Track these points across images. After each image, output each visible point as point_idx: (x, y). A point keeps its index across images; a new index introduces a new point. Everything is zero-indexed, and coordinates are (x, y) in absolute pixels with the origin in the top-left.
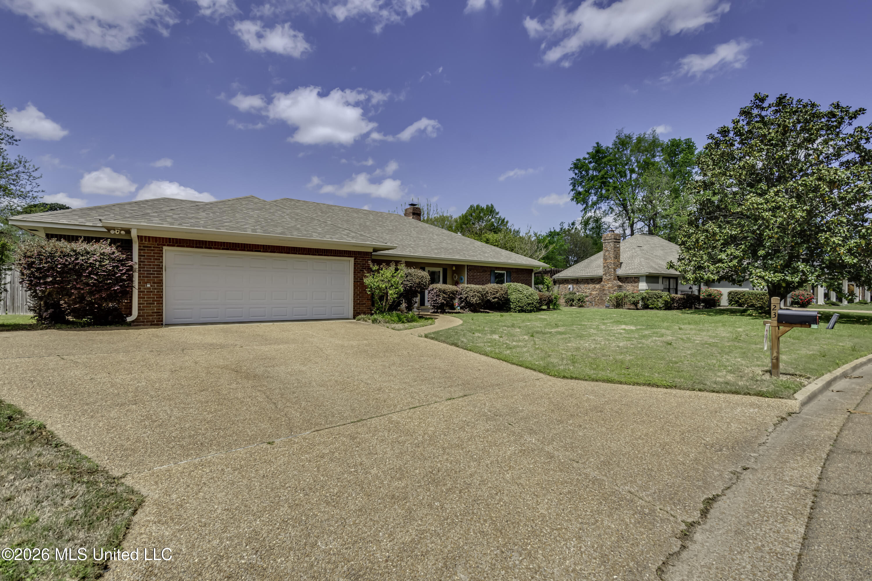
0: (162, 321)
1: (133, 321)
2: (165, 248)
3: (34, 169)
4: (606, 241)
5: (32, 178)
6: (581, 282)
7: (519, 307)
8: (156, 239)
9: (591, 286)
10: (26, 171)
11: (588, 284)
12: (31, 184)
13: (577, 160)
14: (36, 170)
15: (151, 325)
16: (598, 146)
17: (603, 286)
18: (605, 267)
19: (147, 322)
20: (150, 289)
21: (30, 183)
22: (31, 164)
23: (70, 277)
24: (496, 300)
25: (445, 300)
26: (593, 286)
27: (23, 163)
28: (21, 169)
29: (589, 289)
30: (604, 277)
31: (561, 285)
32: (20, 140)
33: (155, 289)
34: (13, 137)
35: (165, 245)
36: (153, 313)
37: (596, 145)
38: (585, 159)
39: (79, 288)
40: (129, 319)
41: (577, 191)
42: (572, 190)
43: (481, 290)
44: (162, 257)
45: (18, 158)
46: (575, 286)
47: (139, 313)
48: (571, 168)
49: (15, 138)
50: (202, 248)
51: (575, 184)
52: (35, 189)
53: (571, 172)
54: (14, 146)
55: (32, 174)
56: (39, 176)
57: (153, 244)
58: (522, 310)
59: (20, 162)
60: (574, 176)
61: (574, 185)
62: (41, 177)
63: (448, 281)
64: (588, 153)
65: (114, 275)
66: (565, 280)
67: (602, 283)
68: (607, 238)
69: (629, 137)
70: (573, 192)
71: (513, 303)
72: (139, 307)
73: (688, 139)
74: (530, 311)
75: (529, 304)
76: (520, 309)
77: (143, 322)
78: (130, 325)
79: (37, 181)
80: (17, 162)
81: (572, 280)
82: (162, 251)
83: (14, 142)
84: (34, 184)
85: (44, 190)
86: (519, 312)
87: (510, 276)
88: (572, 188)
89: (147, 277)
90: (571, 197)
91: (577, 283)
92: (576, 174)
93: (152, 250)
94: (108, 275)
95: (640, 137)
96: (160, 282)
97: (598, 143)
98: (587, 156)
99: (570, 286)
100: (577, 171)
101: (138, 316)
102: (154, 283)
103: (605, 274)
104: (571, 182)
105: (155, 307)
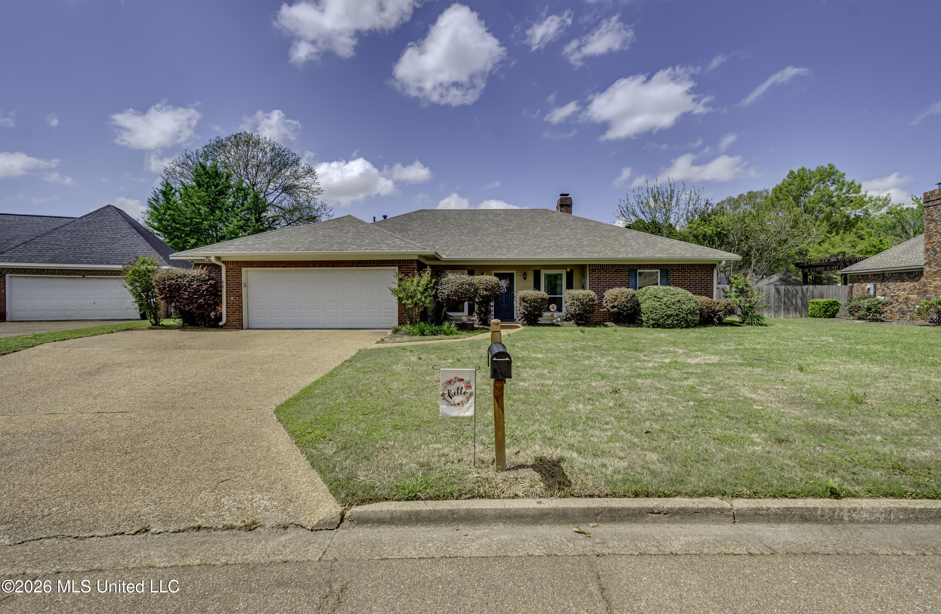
0: (242, 326)
1: (224, 325)
2: (243, 269)
4: (930, 204)
6: (890, 278)
7: (653, 319)
8: (237, 262)
9: (908, 285)
11: (903, 281)
15: (235, 328)
17: (925, 285)
18: (928, 250)
19: (232, 326)
20: (234, 301)
24: (616, 309)
25: (527, 310)
26: (912, 284)
29: (905, 290)
30: (927, 269)
31: (855, 284)
33: (237, 301)
35: (243, 267)
36: (236, 319)
40: (220, 324)
43: (581, 297)
44: (241, 276)
46: (878, 286)
47: (227, 319)
50: (267, 267)
57: (235, 267)
58: (657, 325)
63: (574, 285)
65: (199, 291)
66: (863, 276)
67: (923, 279)
68: (931, 199)
71: (644, 314)
72: (227, 315)
74: (672, 326)
75: (669, 316)
76: (654, 322)
77: (230, 326)
78: (222, 327)
81: (875, 275)
82: (241, 271)
86: (654, 327)
87: (667, 276)
89: (232, 292)
91: (883, 281)
93: (235, 271)
94: (194, 292)
96: (240, 296)
99: (870, 286)
101: (226, 321)
102: (236, 296)
103: (929, 264)
105: (237, 314)
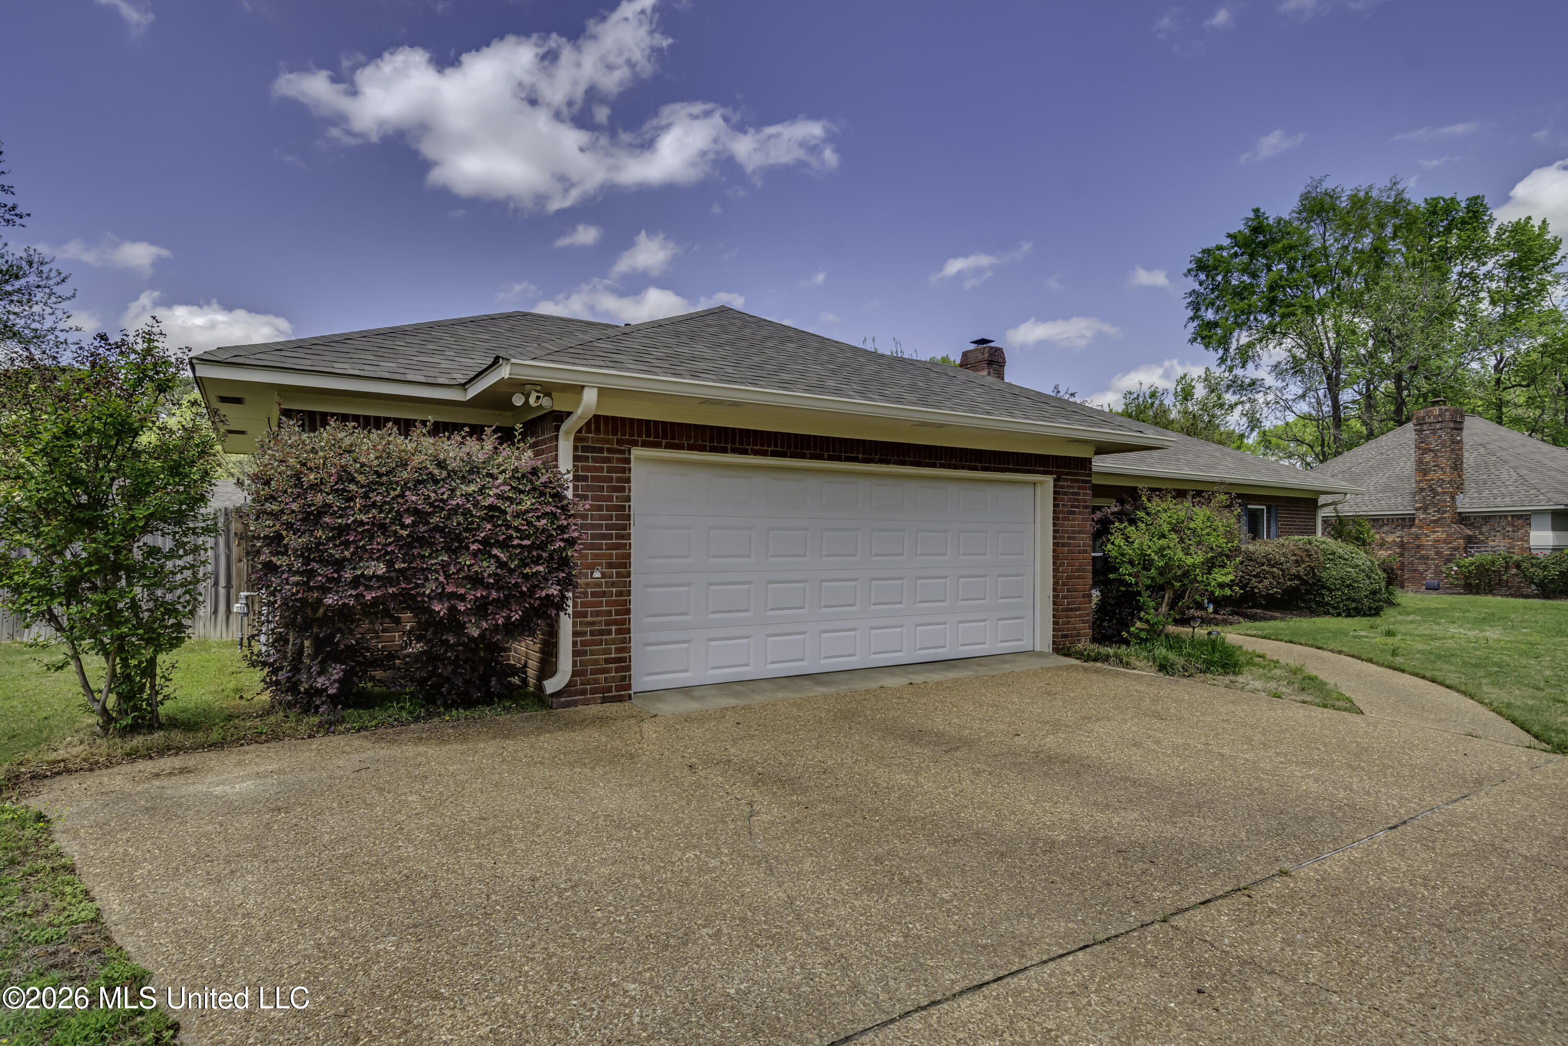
0: (629, 686)
1: (560, 695)
2: (636, 452)
3: (58, 279)
5: (53, 299)
10: (43, 283)
12: (53, 313)
13: (1204, 251)
14: (63, 281)
15: (604, 701)
16: (1257, 217)
18: (1421, 489)
19: (593, 692)
20: (600, 585)
21: (51, 311)
22: (54, 266)
23: (430, 556)
27: (35, 266)
28: (33, 279)
30: (1421, 515)
32: (29, 215)
33: (613, 584)
34: (14, 208)
35: (635, 444)
36: (607, 661)
37: (1252, 215)
38: (1220, 248)
39: (453, 595)
40: (552, 685)
41: (1203, 320)
42: (1192, 319)
44: (629, 480)
45: (24, 255)
47: (574, 664)
48: (1189, 271)
49: (18, 211)
51: (1198, 303)
52: (61, 325)
53: (1191, 279)
54: (17, 228)
55: (56, 289)
56: (69, 295)
57: (607, 441)
59: (30, 264)
60: (1196, 286)
61: (1196, 306)
62: (74, 296)
64: (1229, 236)
67: (1413, 530)
69: (1332, 196)
70: (1195, 324)
72: (575, 645)
73: (1477, 198)
77: (583, 692)
78: (553, 706)
79: (64, 305)
80: (24, 264)
82: (628, 461)
83: (16, 219)
84: (59, 314)
85: (79, 326)
88: (1192, 314)
89: (593, 546)
90: (1190, 336)
92: (1201, 284)
93: (605, 460)
95: (1356, 195)
96: (625, 564)
97: (1256, 211)
98: (1227, 242)
100: (1202, 277)
101: (574, 674)
102: (610, 565)
103: (1423, 508)
104: (1189, 300)
105: (614, 642)
